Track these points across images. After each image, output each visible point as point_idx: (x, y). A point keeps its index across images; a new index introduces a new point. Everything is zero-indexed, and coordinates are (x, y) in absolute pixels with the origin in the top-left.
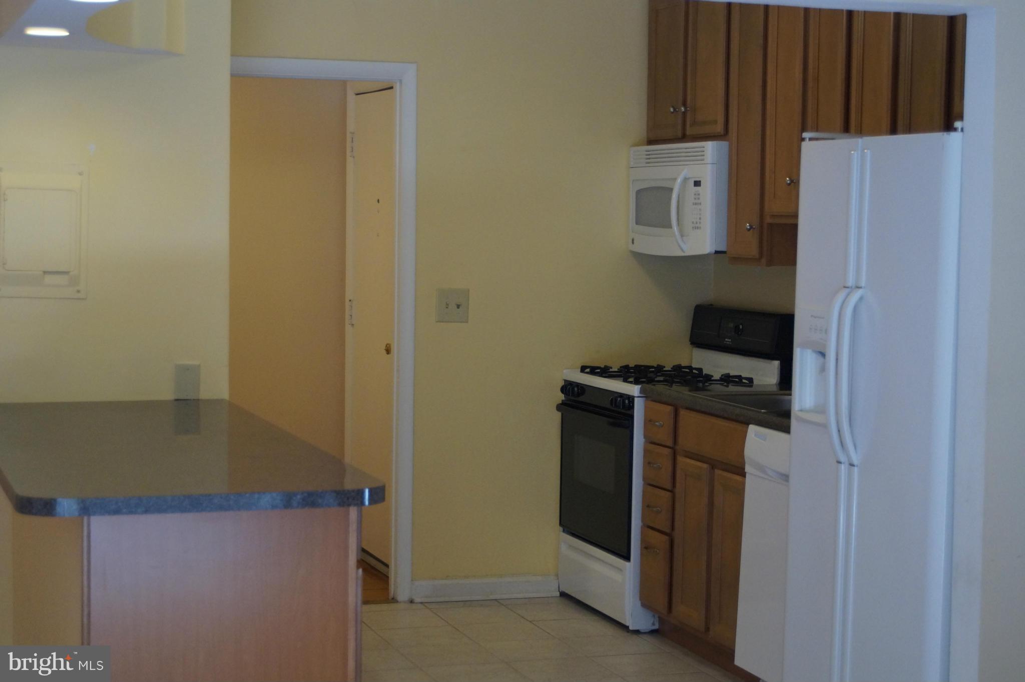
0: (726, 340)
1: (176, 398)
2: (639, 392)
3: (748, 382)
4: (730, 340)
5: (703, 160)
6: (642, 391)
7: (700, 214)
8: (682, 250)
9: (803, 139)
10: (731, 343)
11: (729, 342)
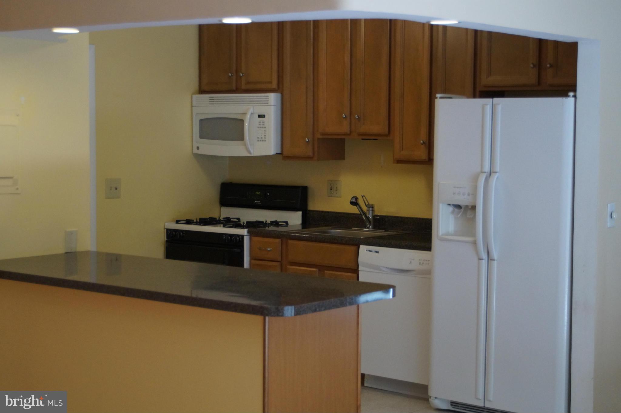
0: (255, 201)
1: (66, 252)
2: (247, 233)
3: (285, 224)
4: (259, 202)
5: (268, 103)
6: (248, 232)
7: (265, 133)
8: (250, 153)
9: (437, 98)
10: (260, 203)
11: (259, 203)
